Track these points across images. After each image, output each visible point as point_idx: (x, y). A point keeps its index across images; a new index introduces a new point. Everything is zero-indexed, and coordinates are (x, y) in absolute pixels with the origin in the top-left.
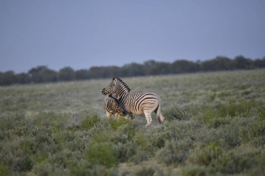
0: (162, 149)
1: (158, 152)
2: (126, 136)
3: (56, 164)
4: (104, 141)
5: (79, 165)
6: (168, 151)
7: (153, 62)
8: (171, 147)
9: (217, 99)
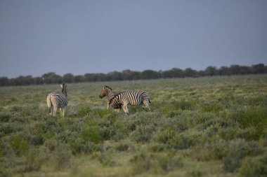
0: (134, 132)
1: (131, 133)
2: (109, 122)
3: (60, 141)
4: (94, 125)
5: (76, 141)
6: (138, 133)
7: (129, 71)
8: (140, 130)
9: (173, 98)
